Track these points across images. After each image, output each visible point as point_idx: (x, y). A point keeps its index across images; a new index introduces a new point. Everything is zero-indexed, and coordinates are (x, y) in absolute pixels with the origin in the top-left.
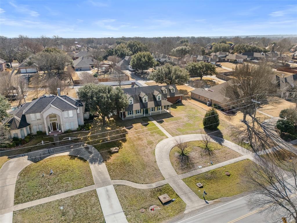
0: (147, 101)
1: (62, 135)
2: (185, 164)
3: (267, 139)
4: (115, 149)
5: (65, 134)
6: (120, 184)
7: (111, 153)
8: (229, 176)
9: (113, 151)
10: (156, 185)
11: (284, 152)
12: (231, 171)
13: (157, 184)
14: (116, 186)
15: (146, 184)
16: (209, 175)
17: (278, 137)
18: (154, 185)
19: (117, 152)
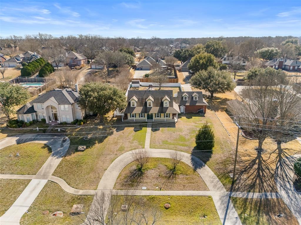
0: (152, 106)
1: (57, 125)
2: (131, 181)
3: (269, 179)
4: (82, 148)
5: (60, 125)
6: (54, 181)
7: (77, 150)
8: (167, 208)
9: (79, 149)
10: (82, 193)
11: (277, 204)
12: (174, 204)
13: (85, 191)
14: (50, 182)
15: (76, 188)
16: (145, 200)
17: (288, 182)
18: (81, 192)
19: (83, 151)
